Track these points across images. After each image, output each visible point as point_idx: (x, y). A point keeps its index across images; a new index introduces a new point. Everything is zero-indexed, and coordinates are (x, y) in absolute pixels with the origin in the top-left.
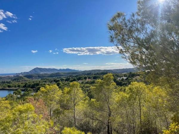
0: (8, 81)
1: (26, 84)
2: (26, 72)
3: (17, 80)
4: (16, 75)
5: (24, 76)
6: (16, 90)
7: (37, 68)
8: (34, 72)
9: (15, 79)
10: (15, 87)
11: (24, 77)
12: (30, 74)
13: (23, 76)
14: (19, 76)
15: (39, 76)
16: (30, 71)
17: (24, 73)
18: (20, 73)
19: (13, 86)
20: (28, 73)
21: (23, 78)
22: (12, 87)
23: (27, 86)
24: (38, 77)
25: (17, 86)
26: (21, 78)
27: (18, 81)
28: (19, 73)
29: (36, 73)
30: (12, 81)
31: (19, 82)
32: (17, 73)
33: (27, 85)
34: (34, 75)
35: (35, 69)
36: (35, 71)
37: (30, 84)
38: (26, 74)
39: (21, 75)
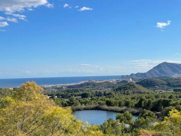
0: (107, 93)
1: (142, 100)
2: (142, 74)
3: (122, 91)
4: (121, 80)
5: (137, 83)
6: (122, 112)
7: (165, 63)
8: (158, 73)
9: (120, 89)
10: (120, 105)
11: (137, 86)
12: (150, 77)
13: (134, 82)
14: (126, 82)
15: (169, 85)
16: (150, 71)
21: (134, 87)
22: (113, 106)
23: (143, 105)
24: (166, 87)
25: (123, 103)
26: (131, 86)
27: (124, 94)
28: (127, 76)
29: (163, 75)
30: (113, 93)
31: (127, 94)
32: (124, 75)
33: (143, 102)
34: (158, 80)
36: (161, 71)
37: (149, 102)
38: (141, 78)
39: (131, 79)
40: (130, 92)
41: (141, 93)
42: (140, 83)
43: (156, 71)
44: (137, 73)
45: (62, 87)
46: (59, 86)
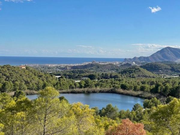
0: (113, 75)
2: (144, 58)
4: (124, 63)
5: (141, 67)
7: (169, 48)
8: (162, 57)
10: (135, 89)
11: (142, 69)
12: (153, 61)
13: (138, 65)
14: (130, 65)
15: (173, 69)
16: (152, 56)
17: (140, 58)
18: (132, 58)
19: (131, 88)
20: (147, 58)
21: (140, 71)
24: (170, 71)
28: (130, 59)
29: (166, 60)
30: (119, 75)
32: (126, 58)
34: (162, 64)
35: (162, 51)
36: (164, 56)
38: (144, 62)
39: (134, 62)
40: (135, 75)
41: (146, 77)
42: (144, 67)
43: (159, 55)
44: (140, 57)
45: (66, 67)
46: (63, 65)
